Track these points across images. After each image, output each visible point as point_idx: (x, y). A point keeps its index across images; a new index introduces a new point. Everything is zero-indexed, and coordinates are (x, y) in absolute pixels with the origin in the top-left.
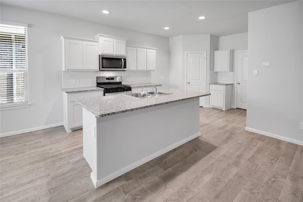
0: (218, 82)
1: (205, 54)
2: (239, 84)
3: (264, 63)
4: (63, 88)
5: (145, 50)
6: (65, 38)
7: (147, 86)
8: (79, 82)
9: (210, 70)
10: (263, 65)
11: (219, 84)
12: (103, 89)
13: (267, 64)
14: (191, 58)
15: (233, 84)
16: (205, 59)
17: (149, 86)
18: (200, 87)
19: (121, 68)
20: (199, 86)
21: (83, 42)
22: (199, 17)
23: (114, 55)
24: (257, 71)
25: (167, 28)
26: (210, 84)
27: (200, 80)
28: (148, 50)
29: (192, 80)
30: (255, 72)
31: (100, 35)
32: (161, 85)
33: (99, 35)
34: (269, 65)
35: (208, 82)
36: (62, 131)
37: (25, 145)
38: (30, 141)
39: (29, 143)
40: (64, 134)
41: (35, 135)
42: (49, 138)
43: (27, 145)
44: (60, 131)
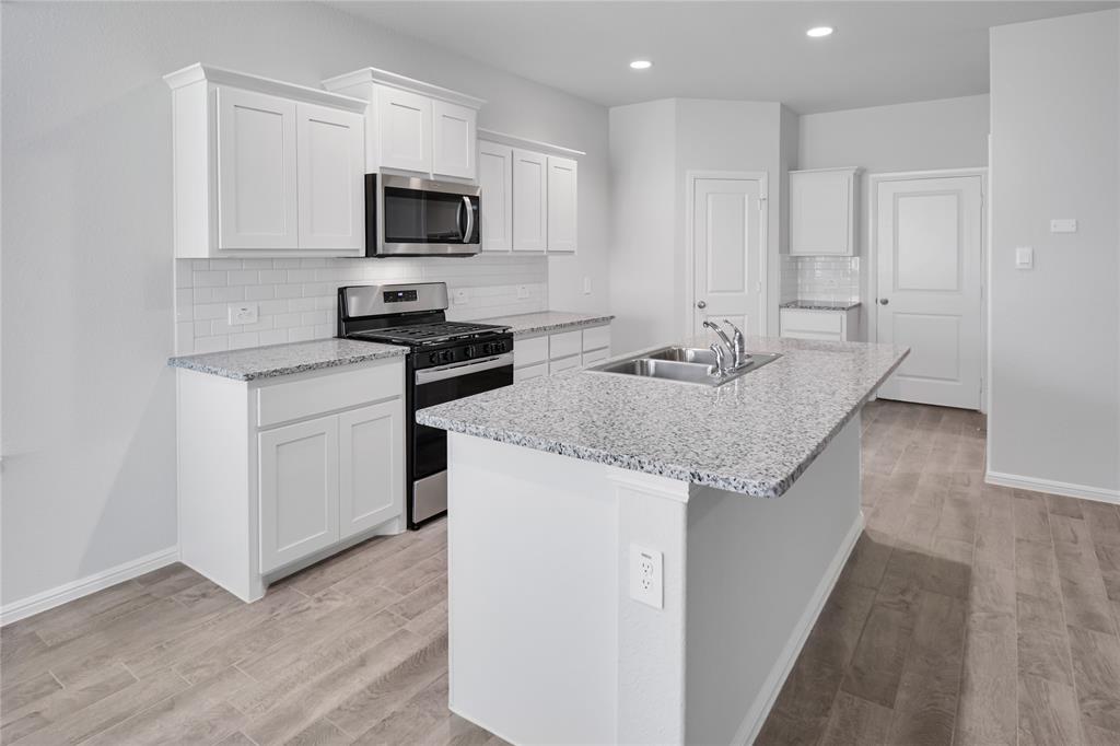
0: (799, 298)
1: (763, 181)
2: (885, 302)
3: (1053, 222)
4: (176, 355)
5: (541, 157)
6: (213, 76)
7: (565, 325)
8: (254, 319)
9: (781, 252)
10: (1053, 229)
11: (802, 307)
12: (407, 349)
13: (1067, 225)
14: (710, 197)
15: (859, 305)
16: (765, 203)
17: (572, 324)
18: (743, 321)
19: (461, 242)
20: (741, 318)
21: (299, 103)
22: (808, 29)
23: (432, 178)
24: (1028, 251)
25: (640, 65)
26: (780, 307)
27: (743, 290)
28: (551, 157)
29: (712, 292)
30: (1021, 255)
31: (375, 75)
32: (612, 317)
33: (370, 77)
34: (1074, 229)
35: (776, 302)
36: (204, 596)
37: (31, 716)
38: (47, 687)
39: (48, 698)
40: (231, 611)
41: (49, 644)
42: (161, 648)
43: (44, 714)
44: (188, 596)
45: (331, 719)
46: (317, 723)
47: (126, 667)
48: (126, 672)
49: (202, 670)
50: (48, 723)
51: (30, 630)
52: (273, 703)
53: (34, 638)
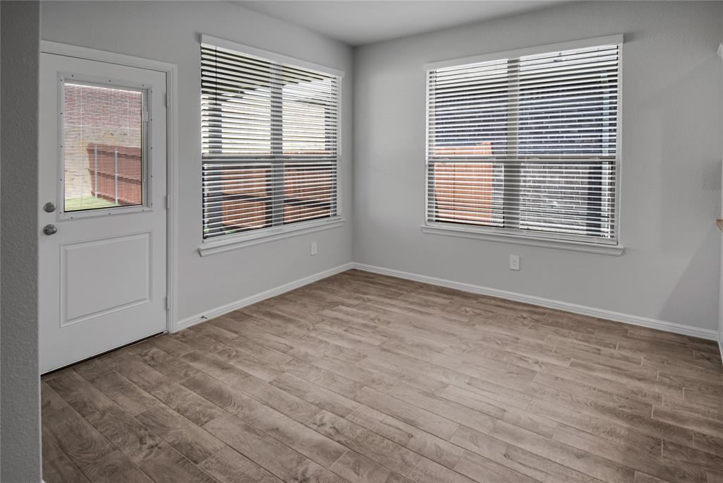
36: (708, 359)
37: (597, 349)
38: (611, 346)
39: (608, 349)
40: (712, 371)
41: (628, 335)
42: (663, 363)
43: (602, 352)
44: (701, 355)
45: (695, 435)
46: (686, 430)
47: (643, 358)
48: (641, 360)
49: (667, 379)
50: (599, 354)
51: (627, 328)
52: (679, 410)
53: (626, 331)
